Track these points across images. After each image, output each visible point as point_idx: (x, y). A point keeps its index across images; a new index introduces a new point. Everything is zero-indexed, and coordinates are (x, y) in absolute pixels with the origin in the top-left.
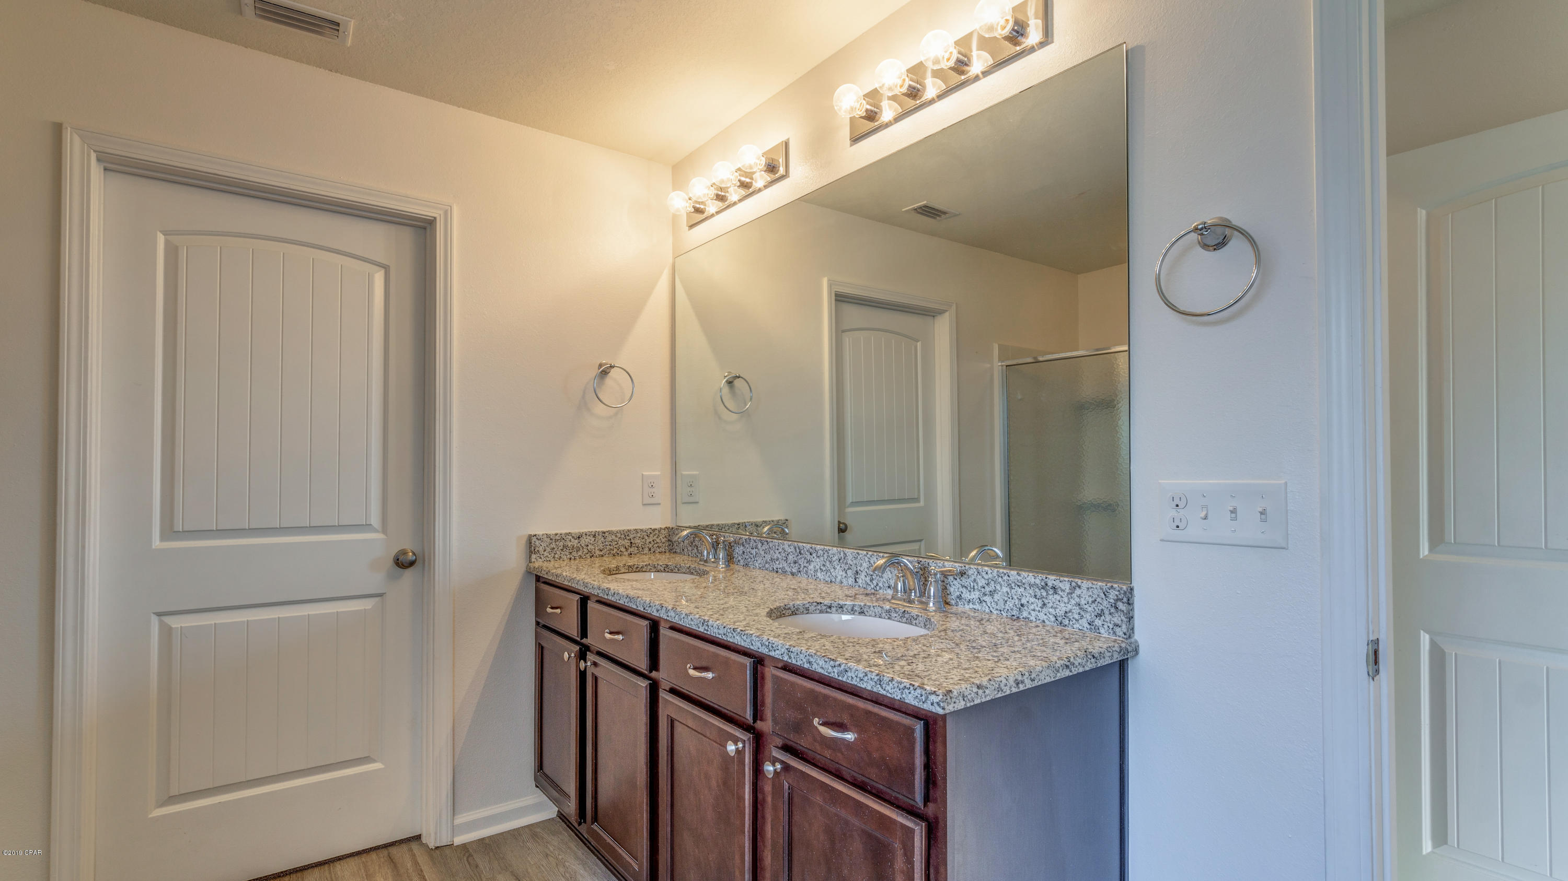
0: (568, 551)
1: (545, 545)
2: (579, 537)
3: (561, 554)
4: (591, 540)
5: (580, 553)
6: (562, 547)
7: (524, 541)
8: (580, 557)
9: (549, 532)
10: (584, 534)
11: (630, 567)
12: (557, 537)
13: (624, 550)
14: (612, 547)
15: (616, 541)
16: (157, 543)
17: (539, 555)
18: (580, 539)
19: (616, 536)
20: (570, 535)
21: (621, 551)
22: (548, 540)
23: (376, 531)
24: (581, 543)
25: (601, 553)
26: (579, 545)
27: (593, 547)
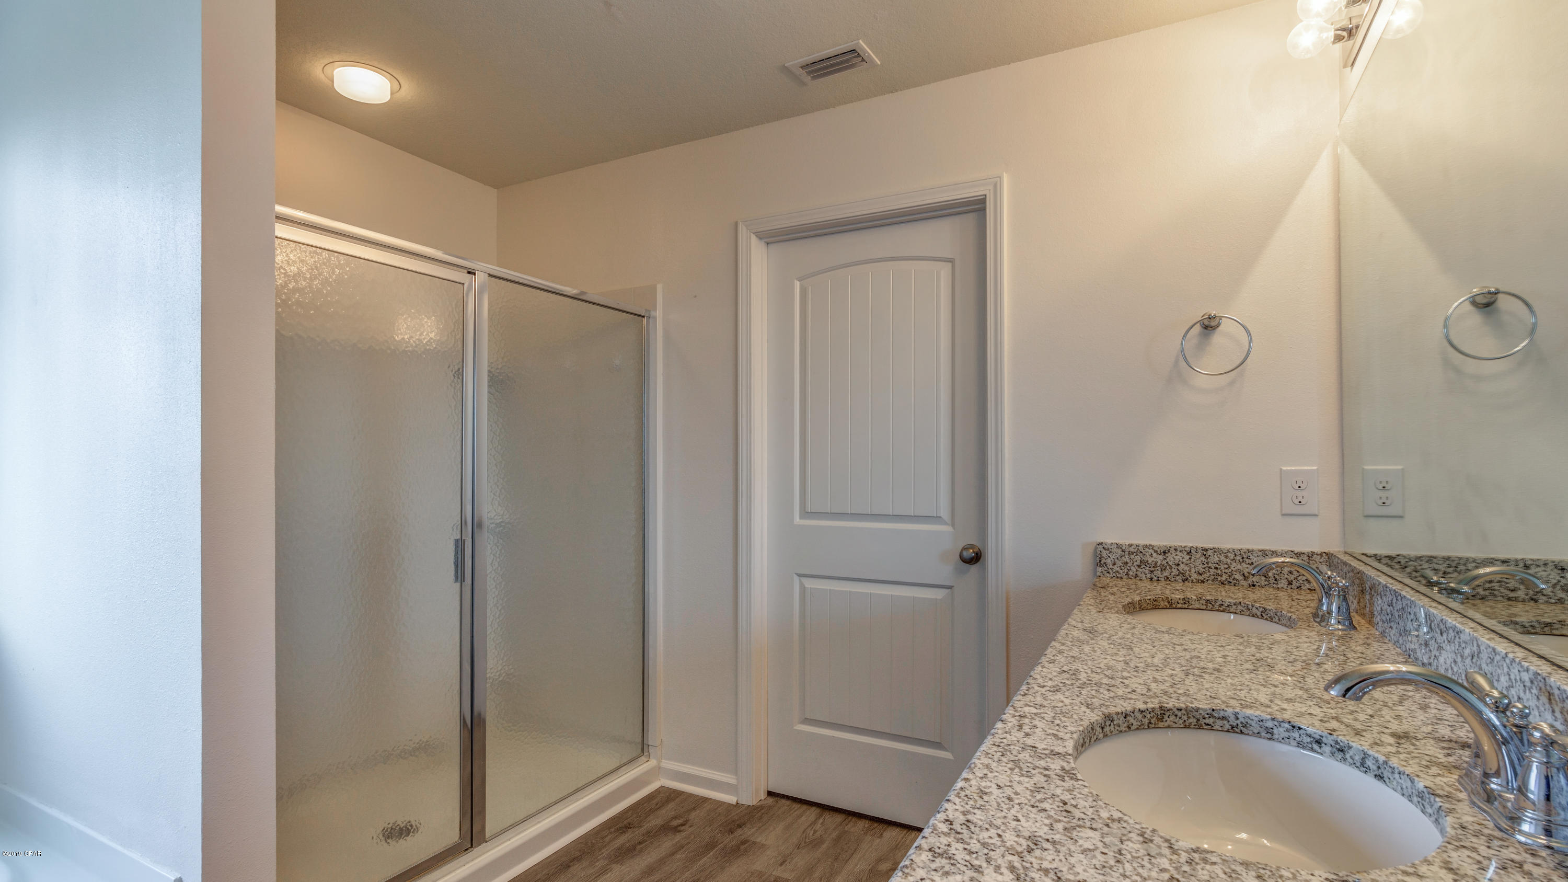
0: (1147, 568)
1: (1115, 558)
2: (1164, 553)
3: (1137, 571)
4: (1183, 558)
5: (1166, 574)
6: (1139, 562)
7: (1091, 550)
8: (1167, 578)
9: (1120, 542)
10: (1172, 549)
11: (1208, 601)
12: (1132, 549)
13: (1241, 578)
14: (1219, 571)
15: (1227, 564)
16: (797, 520)
17: (1106, 569)
18: (1166, 555)
19: (1227, 557)
20: (1150, 547)
21: (1234, 579)
22: (1119, 551)
23: (946, 523)
24: (1168, 560)
25: (1201, 578)
26: (1164, 562)
27: (1186, 568)
